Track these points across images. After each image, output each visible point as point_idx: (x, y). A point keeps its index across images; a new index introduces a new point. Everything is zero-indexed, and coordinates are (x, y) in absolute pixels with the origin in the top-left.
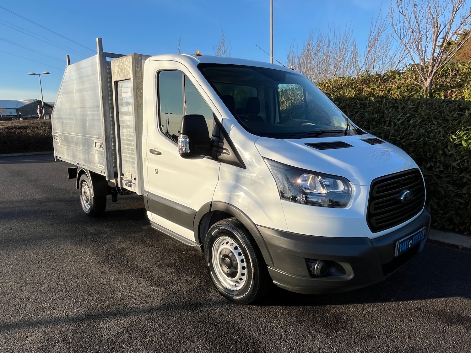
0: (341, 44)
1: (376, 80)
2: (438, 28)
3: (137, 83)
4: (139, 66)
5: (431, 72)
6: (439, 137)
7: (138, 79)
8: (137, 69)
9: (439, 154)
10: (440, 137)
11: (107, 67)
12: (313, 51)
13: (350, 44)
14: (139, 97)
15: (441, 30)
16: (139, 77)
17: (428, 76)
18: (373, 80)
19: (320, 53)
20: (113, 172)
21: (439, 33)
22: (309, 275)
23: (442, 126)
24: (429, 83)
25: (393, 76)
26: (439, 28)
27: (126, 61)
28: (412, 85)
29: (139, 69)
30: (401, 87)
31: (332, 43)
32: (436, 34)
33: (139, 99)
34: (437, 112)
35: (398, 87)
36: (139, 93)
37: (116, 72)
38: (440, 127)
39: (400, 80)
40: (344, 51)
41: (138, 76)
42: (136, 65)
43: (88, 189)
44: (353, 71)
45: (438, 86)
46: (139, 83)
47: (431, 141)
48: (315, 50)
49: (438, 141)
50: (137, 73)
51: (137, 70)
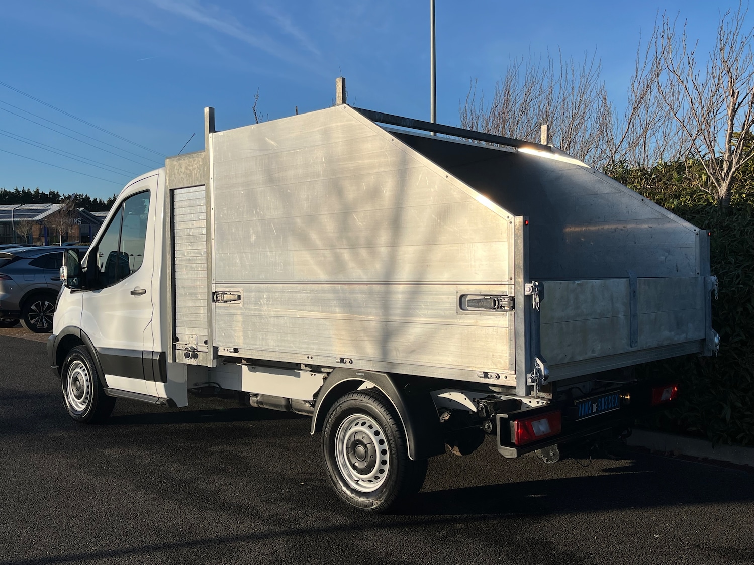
0: (575, 94)
1: (636, 181)
2: (734, 98)
5: (728, 173)
6: (737, 284)
9: (738, 313)
10: (739, 283)
12: (517, 105)
13: (594, 94)
15: (739, 100)
17: (722, 178)
18: (633, 179)
19: (532, 110)
21: (736, 107)
23: (743, 266)
24: (725, 190)
25: (668, 174)
26: (737, 99)
28: (699, 192)
30: (679, 196)
31: (556, 90)
32: (731, 108)
34: (737, 241)
35: (675, 195)
38: (738, 267)
39: (680, 182)
40: (582, 108)
44: (604, 152)
45: (744, 196)
47: (723, 291)
48: (521, 102)
49: (734, 290)
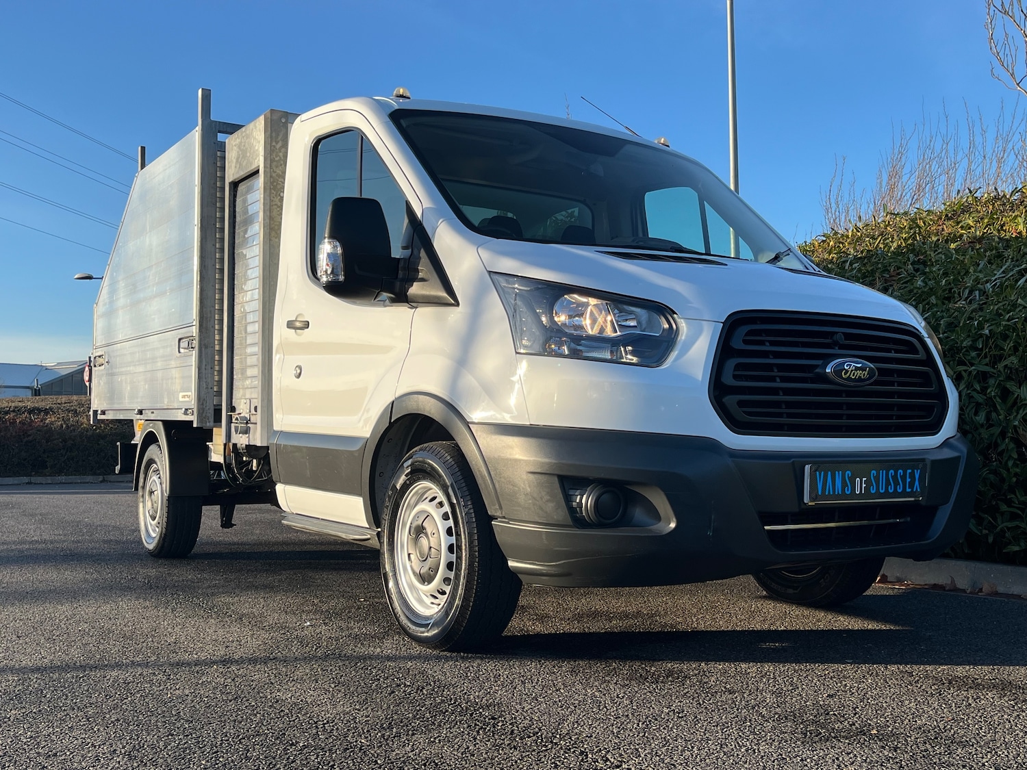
3: (274, 175)
4: (280, 138)
7: (277, 167)
8: (274, 144)
11: (218, 155)
14: (276, 207)
16: (278, 161)
20: (212, 408)
22: (570, 522)
27: (254, 130)
29: (280, 144)
33: (275, 213)
36: (277, 200)
37: (235, 161)
41: (277, 159)
42: (274, 134)
43: (158, 481)
46: (277, 175)
50: (274, 154)
51: (274, 146)
